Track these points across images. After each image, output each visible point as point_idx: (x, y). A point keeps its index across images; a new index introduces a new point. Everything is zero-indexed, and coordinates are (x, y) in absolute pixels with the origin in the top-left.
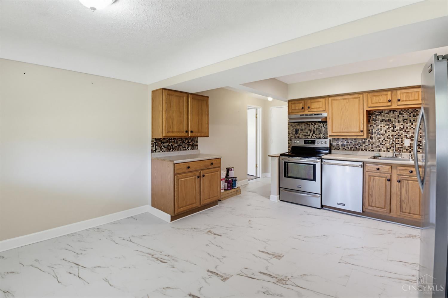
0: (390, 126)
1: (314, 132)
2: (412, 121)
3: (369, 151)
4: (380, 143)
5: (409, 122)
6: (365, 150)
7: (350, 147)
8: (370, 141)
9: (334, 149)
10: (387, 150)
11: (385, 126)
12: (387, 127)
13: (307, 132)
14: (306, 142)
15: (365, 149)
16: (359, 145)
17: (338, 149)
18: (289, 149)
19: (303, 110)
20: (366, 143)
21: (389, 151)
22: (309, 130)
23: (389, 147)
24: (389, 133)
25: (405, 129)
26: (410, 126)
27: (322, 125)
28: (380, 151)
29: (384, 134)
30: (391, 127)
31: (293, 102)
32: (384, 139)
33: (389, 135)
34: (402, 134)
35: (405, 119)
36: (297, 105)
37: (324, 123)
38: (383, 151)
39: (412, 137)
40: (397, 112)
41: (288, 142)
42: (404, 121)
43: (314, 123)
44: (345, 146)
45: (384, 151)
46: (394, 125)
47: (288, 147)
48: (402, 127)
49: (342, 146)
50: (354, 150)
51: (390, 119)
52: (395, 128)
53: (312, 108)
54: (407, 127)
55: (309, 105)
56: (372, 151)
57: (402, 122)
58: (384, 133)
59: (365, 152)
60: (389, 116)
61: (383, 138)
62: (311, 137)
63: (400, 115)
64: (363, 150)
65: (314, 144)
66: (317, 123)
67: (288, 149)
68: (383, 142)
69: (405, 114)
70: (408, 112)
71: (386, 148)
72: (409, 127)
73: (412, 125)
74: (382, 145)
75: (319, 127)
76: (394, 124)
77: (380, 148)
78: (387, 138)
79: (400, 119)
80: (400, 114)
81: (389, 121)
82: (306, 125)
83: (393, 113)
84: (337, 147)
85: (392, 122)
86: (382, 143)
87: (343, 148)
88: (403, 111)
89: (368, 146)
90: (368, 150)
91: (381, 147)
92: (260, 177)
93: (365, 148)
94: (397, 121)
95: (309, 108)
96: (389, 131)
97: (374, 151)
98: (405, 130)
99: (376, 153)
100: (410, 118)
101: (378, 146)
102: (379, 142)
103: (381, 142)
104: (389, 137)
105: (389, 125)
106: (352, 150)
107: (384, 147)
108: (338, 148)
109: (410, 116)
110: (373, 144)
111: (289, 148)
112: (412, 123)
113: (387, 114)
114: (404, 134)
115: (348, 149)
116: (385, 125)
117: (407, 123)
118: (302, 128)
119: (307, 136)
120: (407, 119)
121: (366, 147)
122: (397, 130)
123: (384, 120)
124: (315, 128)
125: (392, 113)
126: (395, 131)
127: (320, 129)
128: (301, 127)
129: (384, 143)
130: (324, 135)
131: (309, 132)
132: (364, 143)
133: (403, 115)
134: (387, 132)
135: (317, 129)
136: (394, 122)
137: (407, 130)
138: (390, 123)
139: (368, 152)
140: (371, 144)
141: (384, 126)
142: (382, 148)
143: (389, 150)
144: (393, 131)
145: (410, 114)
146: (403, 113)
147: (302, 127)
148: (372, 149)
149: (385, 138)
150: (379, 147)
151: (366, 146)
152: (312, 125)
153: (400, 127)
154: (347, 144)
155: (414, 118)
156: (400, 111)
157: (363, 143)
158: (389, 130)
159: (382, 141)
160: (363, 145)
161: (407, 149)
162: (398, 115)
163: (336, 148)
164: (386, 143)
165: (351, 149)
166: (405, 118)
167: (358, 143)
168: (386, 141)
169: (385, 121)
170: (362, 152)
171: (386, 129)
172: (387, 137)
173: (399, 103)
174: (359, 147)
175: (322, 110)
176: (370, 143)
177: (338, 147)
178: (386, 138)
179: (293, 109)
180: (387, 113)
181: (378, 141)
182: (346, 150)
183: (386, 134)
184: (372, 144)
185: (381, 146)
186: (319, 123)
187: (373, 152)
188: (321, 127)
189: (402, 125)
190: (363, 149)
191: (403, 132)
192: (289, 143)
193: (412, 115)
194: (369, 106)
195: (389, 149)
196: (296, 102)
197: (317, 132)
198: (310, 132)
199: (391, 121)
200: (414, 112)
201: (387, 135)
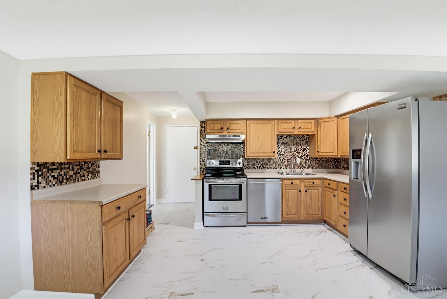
0: (288, 148)
1: (227, 153)
2: (301, 144)
3: (273, 168)
4: (281, 162)
5: (299, 145)
6: (270, 168)
7: (258, 167)
8: (274, 160)
9: (246, 168)
10: (286, 167)
11: (285, 148)
12: (286, 148)
13: (220, 153)
14: (221, 163)
15: (270, 167)
16: (266, 164)
17: (249, 169)
18: (201, 171)
19: (222, 131)
20: (271, 162)
21: (287, 168)
22: (222, 150)
23: (287, 165)
24: (287, 153)
25: (297, 150)
26: (300, 148)
27: (235, 147)
28: (281, 168)
29: (284, 155)
30: (288, 149)
31: (211, 122)
32: (284, 159)
33: (287, 156)
34: (295, 154)
35: (297, 143)
36: (216, 125)
37: (236, 144)
38: (283, 168)
39: (301, 157)
40: (292, 137)
41: (200, 163)
42: (296, 144)
43: (227, 144)
44: (254, 165)
45: (284, 168)
46: (290, 147)
47: (200, 169)
48: (295, 148)
49: (252, 165)
50: (262, 168)
51: (288, 143)
52: (291, 149)
53: (232, 130)
54: (298, 149)
55: (228, 127)
56: (275, 168)
57: (295, 145)
58: (284, 154)
59: (270, 170)
60: (287, 140)
61: (283, 158)
62: (225, 157)
63: (294, 140)
64: (269, 168)
65: (228, 164)
66: (230, 144)
67: (200, 171)
68: (283, 161)
69: (297, 139)
70: (299, 138)
71: (285, 166)
72: (300, 149)
73: (302, 147)
74: (283, 163)
75: (232, 147)
76: (290, 146)
77: (281, 166)
78: (286, 158)
79: (294, 143)
80: (294, 139)
81: (287, 144)
82: (219, 146)
83: (290, 138)
84: (248, 166)
85: (289, 145)
86: (282, 162)
87: (253, 167)
88: (296, 137)
89: (272, 164)
90: (272, 168)
91: (282, 165)
92: (155, 204)
93: (270, 166)
94: (292, 144)
95: (228, 129)
96: (287, 152)
97: (276, 168)
98: (297, 151)
99: (278, 170)
100: (300, 142)
101: (279, 164)
102: (280, 161)
103: (282, 161)
104: (287, 157)
105: (287, 147)
106: (260, 168)
107: (284, 165)
108: (249, 167)
109: (300, 141)
110: (276, 163)
111: (201, 170)
112: (302, 146)
113: (286, 139)
114: (297, 154)
115: (257, 167)
116: (285, 147)
117: (298, 146)
118: (215, 149)
119: (220, 157)
120: (298, 143)
121: (271, 165)
122: (292, 151)
123: (284, 143)
124: (228, 149)
125: (289, 138)
126: (291, 152)
127: (233, 150)
128: (214, 148)
129: (283, 162)
130: (236, 156)
131: (222, 152)
132: (270, 162)
133: (296, 140)
134: (286, 153)
135: (230, 150)
136: (290, 145)
137: (298, 151)
138: (288, 146)
139: (272, 170)
140: (274, 163)
141: (284, 148)
142: (283, 166)
143: (287, 167)
144: (290, 152)
145: (300, 139)
146: (296, 138)
147: (215, 148)
148: (275, 167)
149: (284, 158)
150: (280, 165)
151: (271, 164)
152: (226, 145)
153: (294, 149)
154: (256, 163)
155: (303, 142)
156: (294, 137)
157: (269, 162)
158: (287, 151)
159: (283, 160)
160: (269, 164)
161: (298, 166)
162: (293, 140)
163: (247, 167)
164: (285, 162)
165: (259, 167)
166: (297, 142)
167: (265, 162)
168: (285, 160)
169: (285, 144)
170: (268, 170)
171: (285, 150)
172: (286, 157)
173: (300, 130)
174: (266, 165)
175: (241, 131)
176: (274, 162)
177: (249, 166)
178: (285, 158)
179: (211, 128)
180: (286, 138)
181: (279, 160)
182: (255, 168)
183: (285, 154)
184: (275, 163)
185: (282, 164)
186: (232, 144)
187: (276, 170)
188: (234, 148)
189: (295, 147)
190: (269, 167)
191: (296, 152)
192: (201, 165)
193: (301, 140)
194: (279, 131)
195: (287, 166)
196: (215, 122)
197: (230, 152)
198: (224, 153)
199: (288, 144)
200: (302, 138)
201: (286, 155)
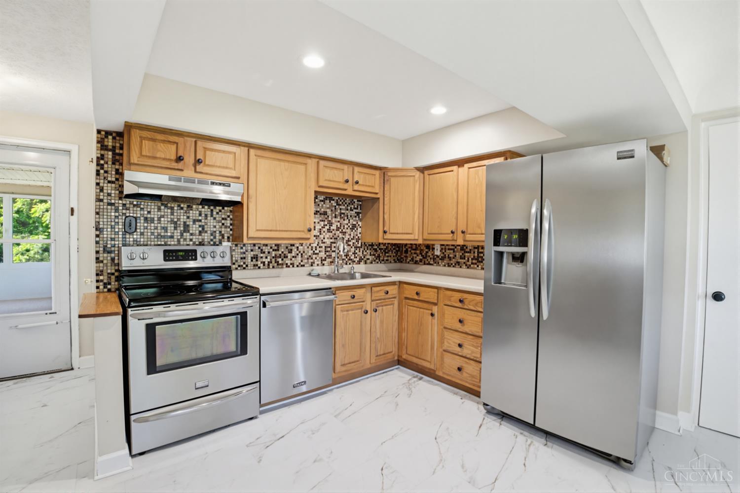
0: (326, 223)
1: (186, 228)
2: (349, 216)
3: (298, 266)
4: (312, 252)
5: (346, 218)
6: (291, 266)
7: (266, 263)
8: (300, 248)
9: (237, 269)
10: (322, 263)
11: (320, 223)
12: (322, 223)
13: (165, 229)
14: (169, 255)
15: (291, 264)
16: (283, 258)
17: (244, 268)
18: (102, 281)
19: (180, 165)
20: (293, 252)
21: (324, 265)
22: (172, 221)
23: (323, 258)
24: (324, 234)
25: (342, 228)
26: (347, 224)
27: (209, 213)
28: (312, 265)
29: (319, 236)
30: (326, 225)
31: (145, 134)
32: (318, 245)
33: (324, 238)
34: (338, 236)
35: (342, 213)
36: (161, 146)
37: (212, 208)
38: (316, 265)
39: (349, 241)
40: (334, 200)
41: (97, 259)
42: (341, 215)
43: (186, 206)
44: (257, 260)
45: (318, 265)
46: (330, 221)
47: (97, 275)
48: (339, 224)
49: (252, 261)
50: (273, 267)
51: (326, 212)
52: (332, 226)
53: (208, 165)
54: (344, 226)
55: (200, 156)
56: (302, 266)
57: (339, 217)
58: (318, 234)
59: (291, 269)
60: (324, 205)
61: (317, 243)
62: (179, 241)
63: (337, 207)
64: (289, 267)
65: (192, 260)
66: (194, 207)
67: (97, 281)
68: (316, 250)
69: (342, 205)
70: (346, 203)
71: (320, 260)
72: (346, 226)
73: (349, 222)
74: (316, 254)
75: (200, 215)
76: (330, 219)
77: (312, 261)
78: (322, 243)
79: (337, 213)
80: (337, 205)
81: (324, 214)
82: (163, 207)
83: (330, 202)
84: (242, 263)
85: (328, 216)
86: (316, 252)
87: (254, 265)
88: (341, 201)
89: (296, 257)
90: (295, 266)
91: (314, 258)
93: (291, 262)
94: (334, 215)
95: (198, 162)
96: (324, 232)
97: (304, 266)
98: (342, 230)
99: (307, 269)
100: (347, 212)
101: (310, 256)
102: (312, 250)
103: (314, 249)
104: (324, 241)
105: (324, 221)
106: (271, 267)
107: (318, 258)
108: (244, 266)
109: (347, 210)
110: (304, 254)
111: (101, 278)
112: (349, 220)
113: (322, 203)
114: (341, 235)
115: (264, 265)
116: (320, 221)
117: (344, 220)
118: (149, 216)
119: (166, 240)
120: (344, 214)
121: (293, 259)
122: (333, 230)
123: (319, 212)
124: (188, 217)
125: (328, 201)
126: (332, 232)
127: (203, 221)
128: (146, 212)
129: (317, 252)
130: (212, 237)
131: (171, 227)
132: (290, 251)
133: (341, 207)
134: (322, 232)
135: (194, 221)
136: (330, 217)
137: (344, 230)
138: (326, 218)
139: (296, 269)
140: (300, 254)
141: (318, 223)
142: (316, 260)
143: (323, 262)
144: (329, 231)
145: (348, 206)
146: (341, 203)
147: (149, 212)
148: (302, 263)
149: (318, 243)
150: (312, 259)
151: (293, 257)
152: (182, 208)
153: (337, 226)
154: (262, 255)
155: (351, 212)
156: (337, 200)
157: (289, 253)
158: (324, 229)
159: (316, 247)
160: (289, 257)
161: (343, 259)
162: (335, 206)
163: (239, 266)
164: (320, 251)
165: (269, 265)
166: (342, 211)
167: (280, 253)
168: (320, 247)
169: (320, 214)
170: (288, 269)
171: (321, 227)
172: (322, 240)
173: (356, 187)
174: (282, 260)
175: (234, 174)
176: (300, 252)
177: (244, 263)
178: (320, 242)
179: (144, 153)
180: (322, 201)
181: (310, 247)
182: (259, 268)
183: (320, 236)
184: (302, 254)
185: (314, 256)
186: (200, 207)
187: (303, 268)
188: (206, 216)
189: (339, 222)
190: (289, 264)
191: (340, 232)
192: (102, 262)
193: (349, 208)
194: (321, 184)
195: (324, 260)
196: (160, 137)
197: (195, 228)
198: (175, 228)
199: (326, 214)
200: (351, 204)
201: (322, 236)
